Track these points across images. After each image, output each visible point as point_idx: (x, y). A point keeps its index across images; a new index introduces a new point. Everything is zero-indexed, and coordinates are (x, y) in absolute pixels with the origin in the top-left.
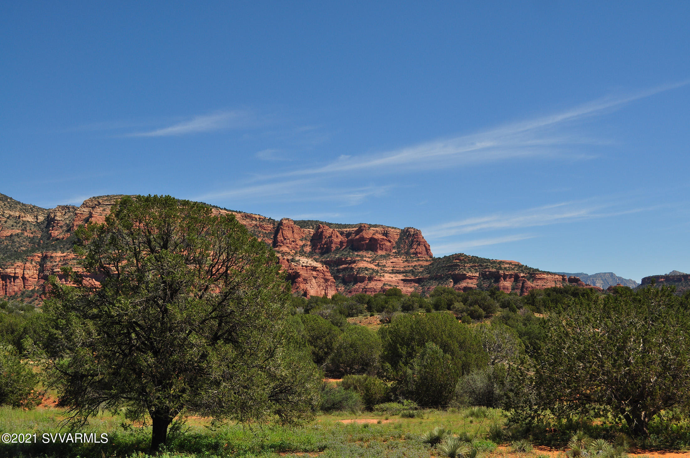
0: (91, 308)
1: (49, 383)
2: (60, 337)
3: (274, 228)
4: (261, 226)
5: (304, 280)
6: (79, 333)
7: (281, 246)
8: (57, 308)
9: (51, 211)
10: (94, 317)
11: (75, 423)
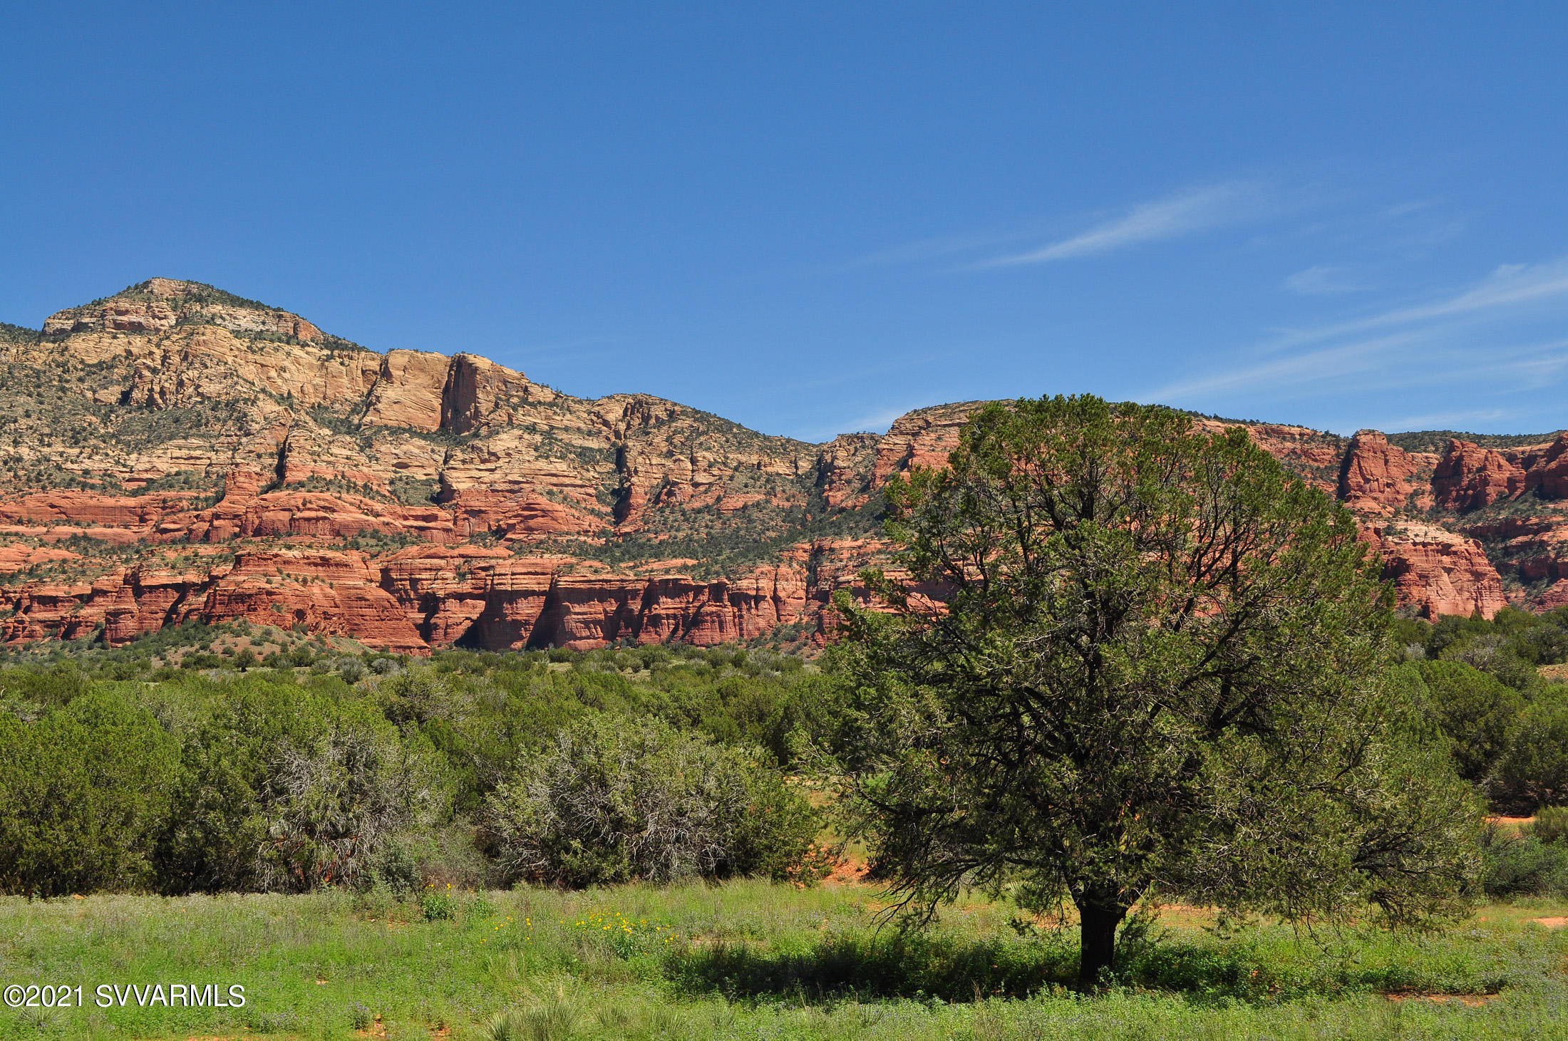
0: (930, 660)
1: (848, 827)
2: (866, 726)
3: (1338, 455)
4: (1305, 453)
5: (1421, 576)
6: (909, 715)
7: (1358, 498)
8: (857, 662)
9: (826, 447)
10: (936, 680)
11: (909, 917)
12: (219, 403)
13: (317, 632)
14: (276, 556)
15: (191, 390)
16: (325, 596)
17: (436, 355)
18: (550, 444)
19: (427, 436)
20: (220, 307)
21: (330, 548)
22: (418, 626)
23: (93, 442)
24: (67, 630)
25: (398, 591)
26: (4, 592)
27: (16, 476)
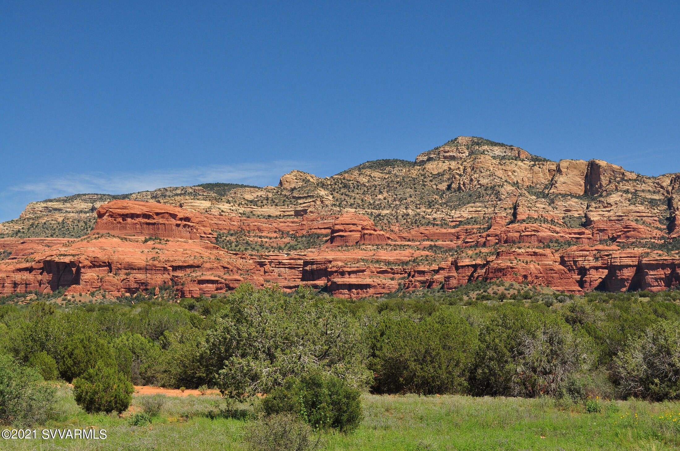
12: (488, 187)
13: (533, 285)
14: (514, 252)
15: (476, 182)
16: (536, 269)
17: (582, 161)
18: (636, 198)
19: (578, 197)
20: (486, 147)
21: (537, 248)
22: (577, 282)
23: (437, 206)
24: (429, 284)
25: (568, 266)
26: (404, 269)
27: (407, 222)
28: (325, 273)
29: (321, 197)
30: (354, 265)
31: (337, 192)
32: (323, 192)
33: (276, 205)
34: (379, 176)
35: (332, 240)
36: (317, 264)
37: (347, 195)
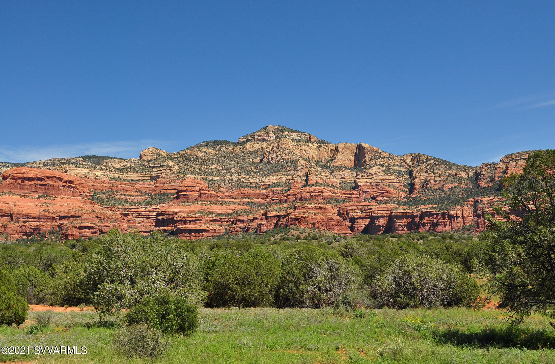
0: (519, 236)
1: (492, 291)
2: (498, 258)
6: (512, 254)
8: (494, 237)
9: (478, 168)
10: (521, 243)
11: (514, 321)
12: (288, 161)
13: (319, 229)
14: (306, 206)
15: (280, 158)
16: (321, 218)
17: (352, 144)
18: (388, 170)
19: (350, 169)
20: (288, 133)
21: (322, 204)
22: (349, 227)
23: (253, 174)
24: (247, 229)
25: (343, 216)
26: (229, 219)
27: (231, 185)
28: (172, 221)
29: (170, 167)
30: (193, 216)
31: (182, 164)
32: (171, 163)
33: (137, 172)
34: (212, 152)
35: (178, 198)
36: (166, 215)
37: (188, 166)
